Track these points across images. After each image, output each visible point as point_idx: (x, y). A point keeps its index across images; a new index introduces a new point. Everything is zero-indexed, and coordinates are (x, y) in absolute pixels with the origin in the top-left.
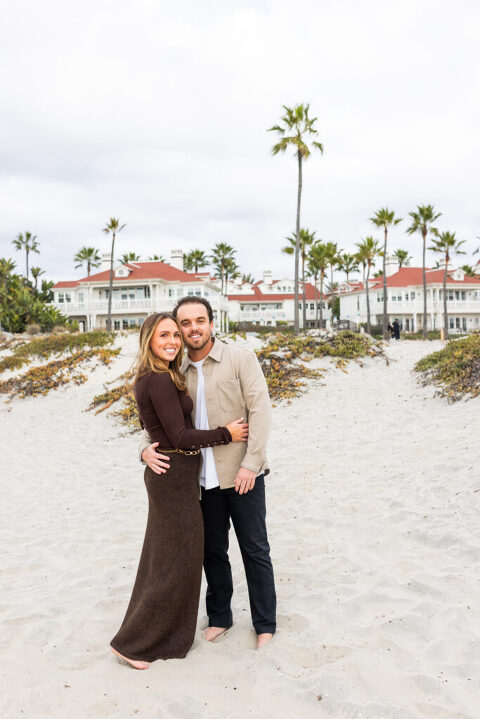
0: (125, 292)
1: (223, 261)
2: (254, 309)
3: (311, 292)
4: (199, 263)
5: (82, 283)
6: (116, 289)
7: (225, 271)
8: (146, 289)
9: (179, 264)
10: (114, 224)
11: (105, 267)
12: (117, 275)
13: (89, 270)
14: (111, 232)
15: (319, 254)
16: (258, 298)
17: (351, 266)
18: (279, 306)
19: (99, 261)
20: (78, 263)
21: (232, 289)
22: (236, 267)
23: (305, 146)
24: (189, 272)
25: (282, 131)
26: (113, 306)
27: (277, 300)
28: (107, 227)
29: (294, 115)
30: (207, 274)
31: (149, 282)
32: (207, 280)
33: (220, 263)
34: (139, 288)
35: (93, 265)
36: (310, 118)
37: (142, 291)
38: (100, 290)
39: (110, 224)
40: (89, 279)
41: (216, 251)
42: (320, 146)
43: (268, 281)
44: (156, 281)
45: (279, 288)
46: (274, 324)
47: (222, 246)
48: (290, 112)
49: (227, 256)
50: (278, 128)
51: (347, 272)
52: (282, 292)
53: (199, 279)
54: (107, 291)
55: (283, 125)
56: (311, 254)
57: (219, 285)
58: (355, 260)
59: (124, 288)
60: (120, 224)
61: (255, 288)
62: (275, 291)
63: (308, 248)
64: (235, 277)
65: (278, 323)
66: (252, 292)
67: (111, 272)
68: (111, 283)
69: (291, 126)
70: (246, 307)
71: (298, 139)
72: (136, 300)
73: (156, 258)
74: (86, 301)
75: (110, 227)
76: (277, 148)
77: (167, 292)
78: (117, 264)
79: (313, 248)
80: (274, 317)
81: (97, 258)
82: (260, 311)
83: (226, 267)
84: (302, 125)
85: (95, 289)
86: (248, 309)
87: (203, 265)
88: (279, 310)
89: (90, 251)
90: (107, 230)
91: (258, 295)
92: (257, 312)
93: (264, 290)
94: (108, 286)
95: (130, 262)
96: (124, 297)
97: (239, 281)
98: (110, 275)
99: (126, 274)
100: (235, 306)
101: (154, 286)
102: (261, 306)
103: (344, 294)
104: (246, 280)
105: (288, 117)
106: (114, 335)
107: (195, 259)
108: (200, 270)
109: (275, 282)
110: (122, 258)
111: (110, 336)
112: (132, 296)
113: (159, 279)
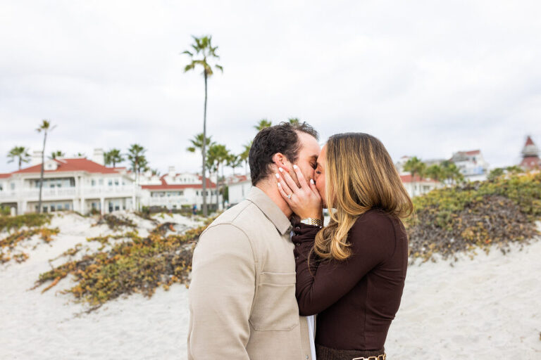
0: (54, 182)
1: (137, 158)
2: (161, 196)
3: (207, 183)
4: (117, 159)
5: (14, 175)
6: (46, 180)
7: (137, 166)
8: (72, 180)
9: (100, 160)
10: (46, 125)
11: (35, 162)
12: (46, 168)
13: (20, 164)
14: (43, 131)
15: (215, 153)
16: (164, 187)
17: (236, 163)
18: (181, 193)
19: (29, 158)
20: (10, 159)
21: (144, 179)
22: (147, 163)
23: (210, 68)
24: (108, 166)
25: (192, 55)
26: (43, 194)
27: (180, 189)
28: (40, 128)
29: (201, 42)
30: (124, 168)
31: (75, 174)
32: (124, 172)
33: (134, 160)
34: (66, 179)
35: (25, 161)
36: (213, 46)
37: (68, 182)
38: (31, 181)
39: (42, 124)
40: (21, 171)
41: (131, 150)
42: (221, 68)
43: (172, 174)
44: (80, 173)
45: (181, 180)
46: (179, 207)
47: (136, 147)
48: (197, 41)
49: (140, 154)
50: (188, 52)
51: (233, 167)
52: (183, 183)
53: (117, 172)
54: (37, 181)
55: (192, 50)
56: (209, 152)
57: (133, 176)
58: (239, 158)
59: (52, 179)
60: (51, 125)
61: (162, 179)
62: (178, 182)
63: (207, 148)
64: (146, 170)
65: (183, 206)
66: (159, 183)
67: (42, 165)
68: (42, 175)
69: (198, 51)
70: (154, 195)
71: (204, 62)
72: (63, 189)
73: (80, 155)
74: (17, 190)
75: (43, 127)
76: (188, 68)
77: (90, 183)
78: (46, 159)
79: (211, 148)
80: (178, 202)
81: (27, 155)
82: (166, 197)
83: (139, 163)
84: (207, 50)
85: (26, 180)
86: (156, 196)
87: (119, 161)
88: (181, 197)
89: (21, 150)
90: (39, 130)
91: (164, 185)
92: (163, 198)
93: (169, 181)
94: (38, 177)
95: (58, 158)
96: (52, 186)
97: (149, 174)
98: (40, 168)
99: (54, 167)
100: (146, 193)
101: (79, 177)
102: (167, 194)
103: (232, 184)
104: (154, 173)
105: (196, 44)
106: (51, 216)
107: (113, 156)
108: (118, 165)
109: (177, 175)
110: (51, 155)
111: (47, 218)
112: (59, 186)
113: (83, 172)
